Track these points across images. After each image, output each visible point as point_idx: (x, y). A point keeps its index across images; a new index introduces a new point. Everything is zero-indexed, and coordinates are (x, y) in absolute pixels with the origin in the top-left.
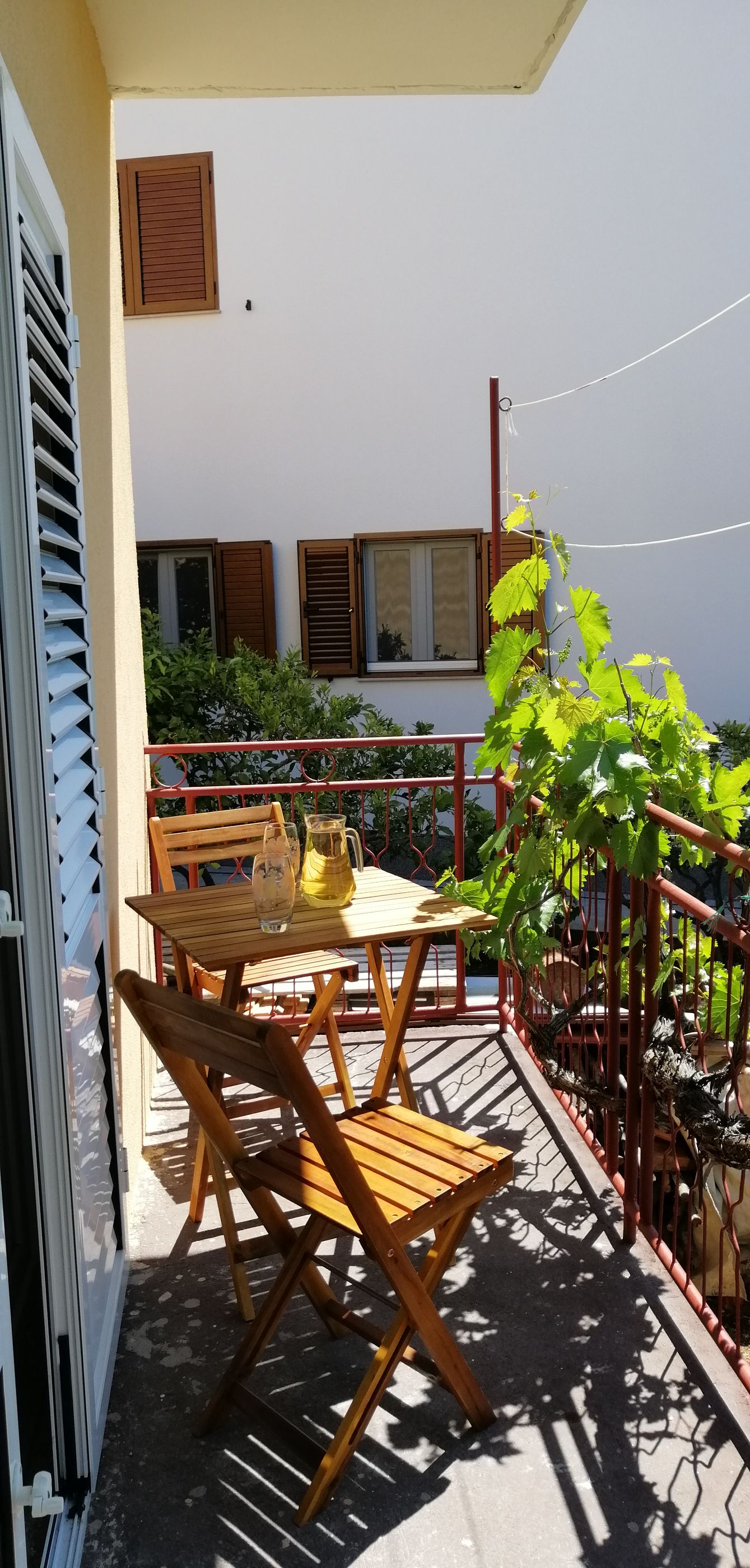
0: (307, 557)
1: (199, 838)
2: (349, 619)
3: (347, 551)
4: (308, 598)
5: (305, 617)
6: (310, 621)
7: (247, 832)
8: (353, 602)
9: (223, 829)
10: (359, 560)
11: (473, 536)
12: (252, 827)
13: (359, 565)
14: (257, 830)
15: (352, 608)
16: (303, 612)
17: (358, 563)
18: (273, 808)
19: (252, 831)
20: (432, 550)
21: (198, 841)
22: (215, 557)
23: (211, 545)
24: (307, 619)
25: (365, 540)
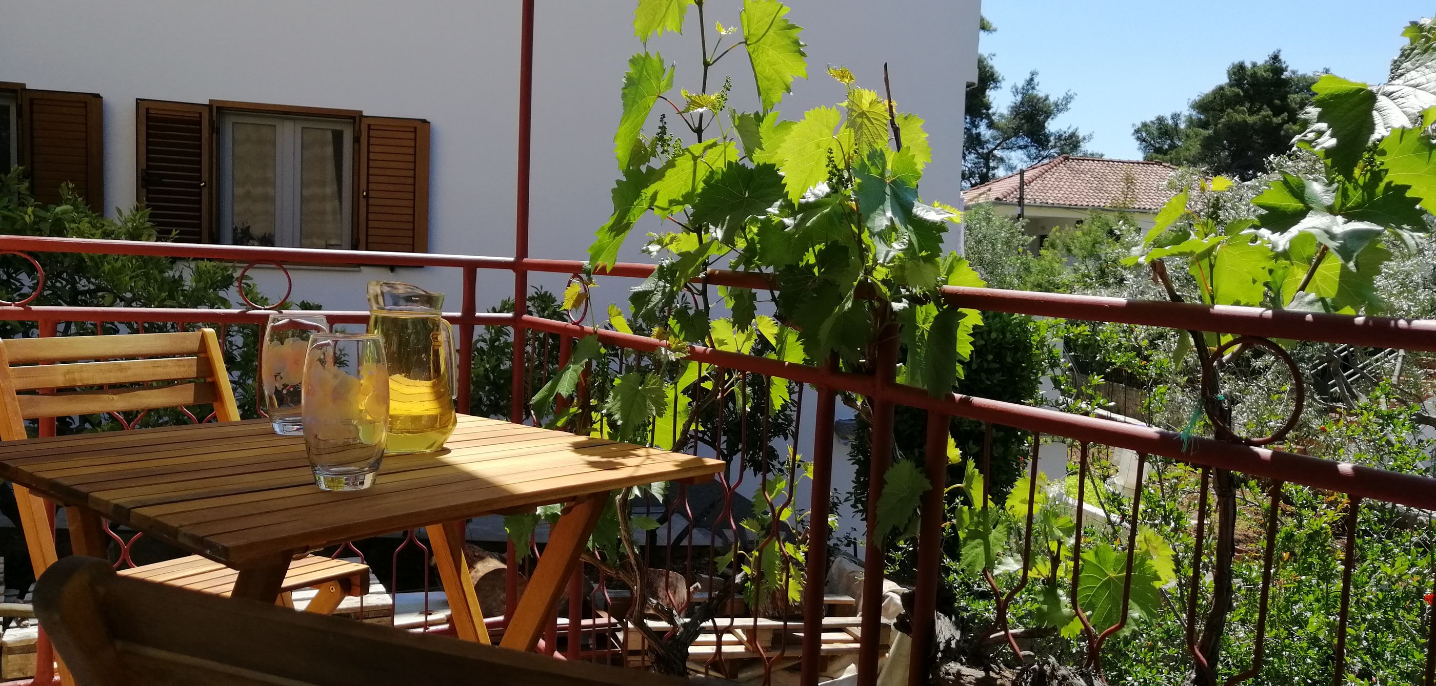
0: (148, 119)
1: (77, 376)
2: (200, 194)
3: (201, 117)
4: (147, 165)
5: (143, 187)
6: (148, 192)
7: (160, 370)
8: (205, 175)
9: (120, 364)
10: (216, 130)
11: (351, 117)
12: (169, 364)
13: (214, 135)
14: (177, 369)
15: (205, 182)
16: (140, 182)
17: (213, 132)
18: (203, 339)
19: (169, 370)
20: (303, 128)
21: (74, 380)
22: (21, 105)
23: (15, 91)
24: (145, 190)
25: (223, 108)
